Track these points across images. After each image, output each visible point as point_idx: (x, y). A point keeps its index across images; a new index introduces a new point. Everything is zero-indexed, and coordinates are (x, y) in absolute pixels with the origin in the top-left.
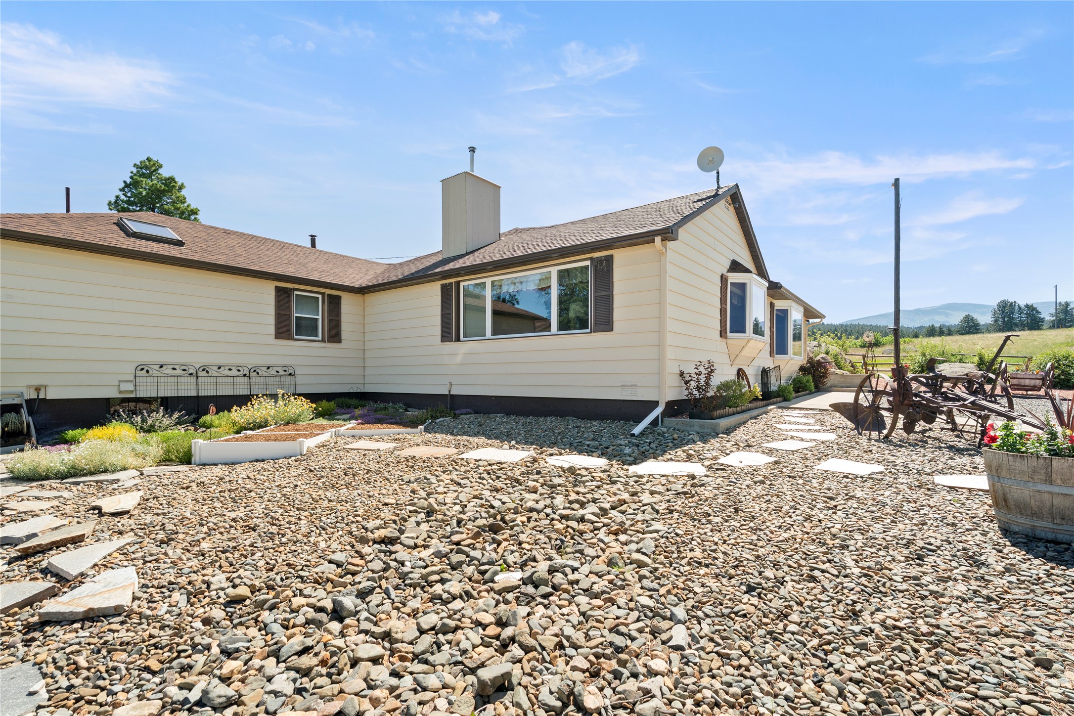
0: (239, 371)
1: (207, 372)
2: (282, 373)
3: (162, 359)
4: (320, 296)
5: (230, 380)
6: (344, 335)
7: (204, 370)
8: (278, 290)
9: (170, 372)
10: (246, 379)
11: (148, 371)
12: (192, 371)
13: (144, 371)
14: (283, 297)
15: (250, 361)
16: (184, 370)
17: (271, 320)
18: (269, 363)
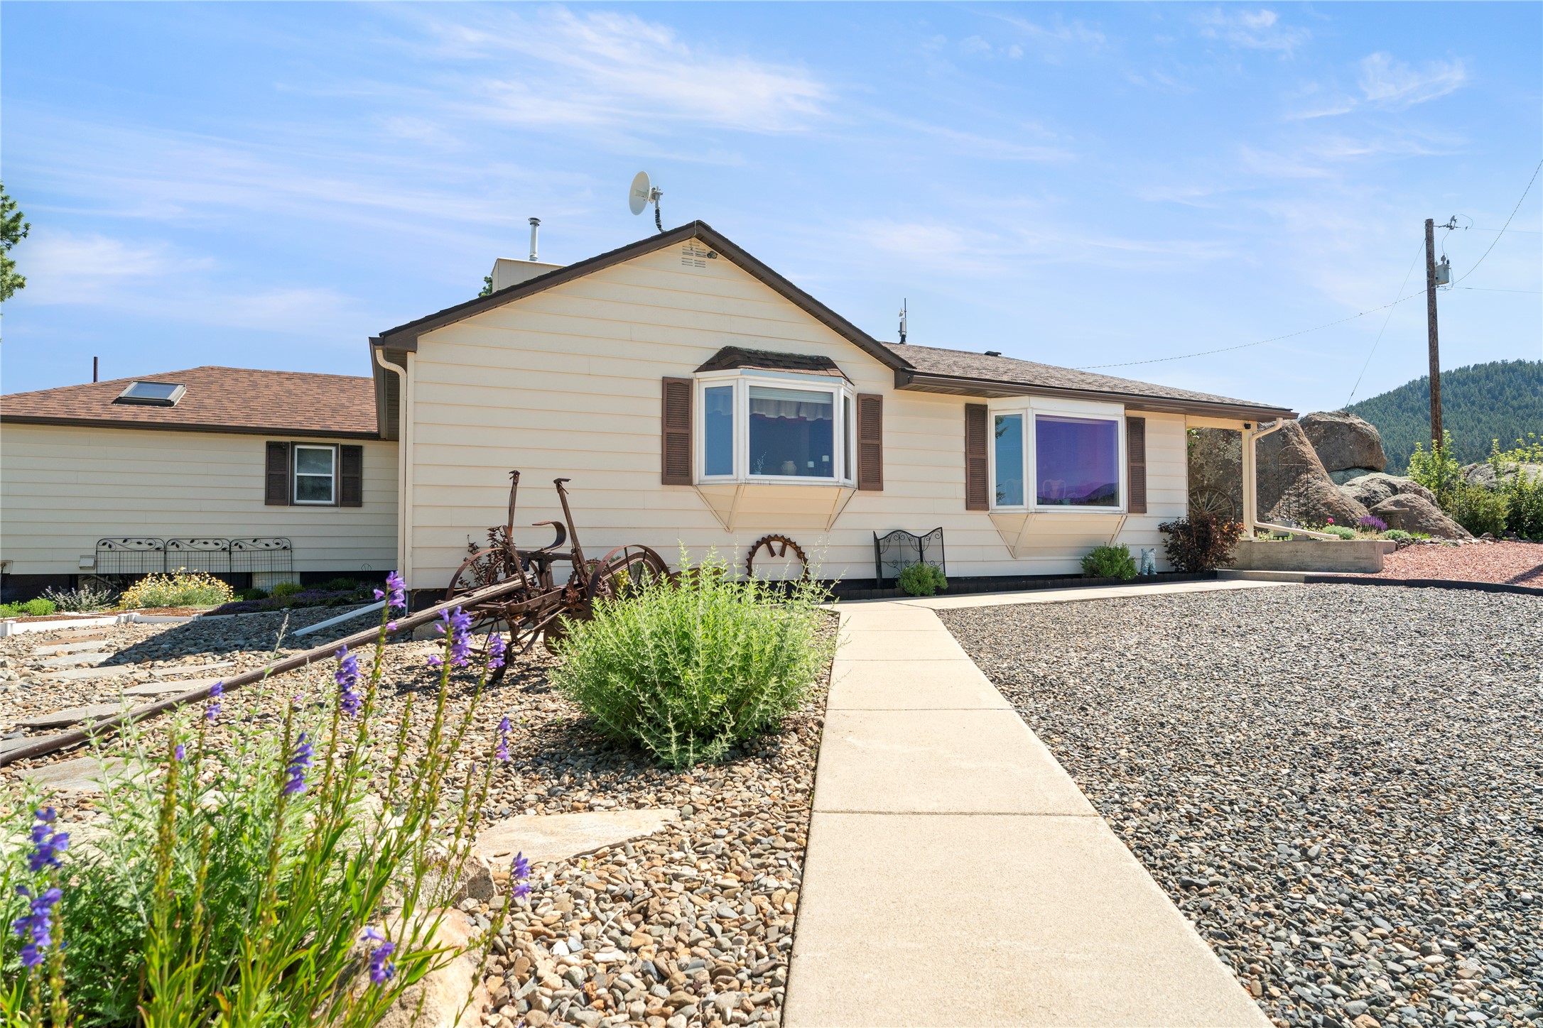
0: (217, 544)
1: (178, 546)
2: (273, 546)
3: (126, 534)
4: (333, 449)
5: (206, 555)
6: (367, 496)
7: (173, 544)
8: (271, 446)
9: (134, 546)
10: (226, 554)
11: (110, 546)
12: (160, 545)
13: (107, 546)
14: (278, 454)
15: (232, 533)
16: (150, 544)
17: (261, 483)
18: (256, 534)
